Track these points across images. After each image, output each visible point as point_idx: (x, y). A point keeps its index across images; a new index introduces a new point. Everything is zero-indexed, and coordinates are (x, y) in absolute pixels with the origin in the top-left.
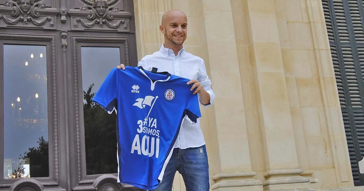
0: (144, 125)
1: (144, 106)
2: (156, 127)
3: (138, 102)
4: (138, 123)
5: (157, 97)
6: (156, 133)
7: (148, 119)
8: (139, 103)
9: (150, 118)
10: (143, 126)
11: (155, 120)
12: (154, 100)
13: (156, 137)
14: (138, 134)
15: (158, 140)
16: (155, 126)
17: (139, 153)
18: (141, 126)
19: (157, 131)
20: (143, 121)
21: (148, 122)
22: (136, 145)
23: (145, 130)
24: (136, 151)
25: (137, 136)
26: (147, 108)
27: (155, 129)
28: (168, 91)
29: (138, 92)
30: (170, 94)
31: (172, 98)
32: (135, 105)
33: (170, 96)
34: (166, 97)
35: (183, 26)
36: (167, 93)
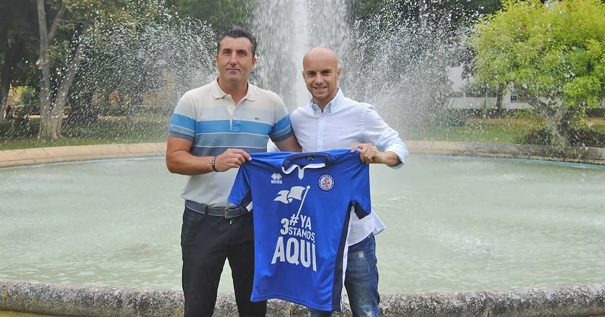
0: (291, 224)
1: (291, 200)
2: (310, 229)
3: (281, 195)
4: (283, 222)
5: (309, 187)
6: (311, 237)
7: (299, 216)
8: (283, 197)
9: (302, 216)
10: (289, 226)
11: (309, 218)
12: (304, 191)
13: (311, 242)
14: (282, 235)
15: (313, 246)
16: (310, 226)
17: (282, 260)
18: (286, 226)
19: (313, 233)
20: (290, 219)
21: (299, 221)
22: (279, 251)
23: (292, 232)
24: (278, 259)
25: (281, 239)
26: (296, 202)
27: (309, 230)
28: (324, 178)
29: (281, 182)
30: (326, 182)
31: (330, 186)
32: (277, 199)
33: (326, 183)
34: (321, 185)
35: (325, 72)
36: (322, 180)
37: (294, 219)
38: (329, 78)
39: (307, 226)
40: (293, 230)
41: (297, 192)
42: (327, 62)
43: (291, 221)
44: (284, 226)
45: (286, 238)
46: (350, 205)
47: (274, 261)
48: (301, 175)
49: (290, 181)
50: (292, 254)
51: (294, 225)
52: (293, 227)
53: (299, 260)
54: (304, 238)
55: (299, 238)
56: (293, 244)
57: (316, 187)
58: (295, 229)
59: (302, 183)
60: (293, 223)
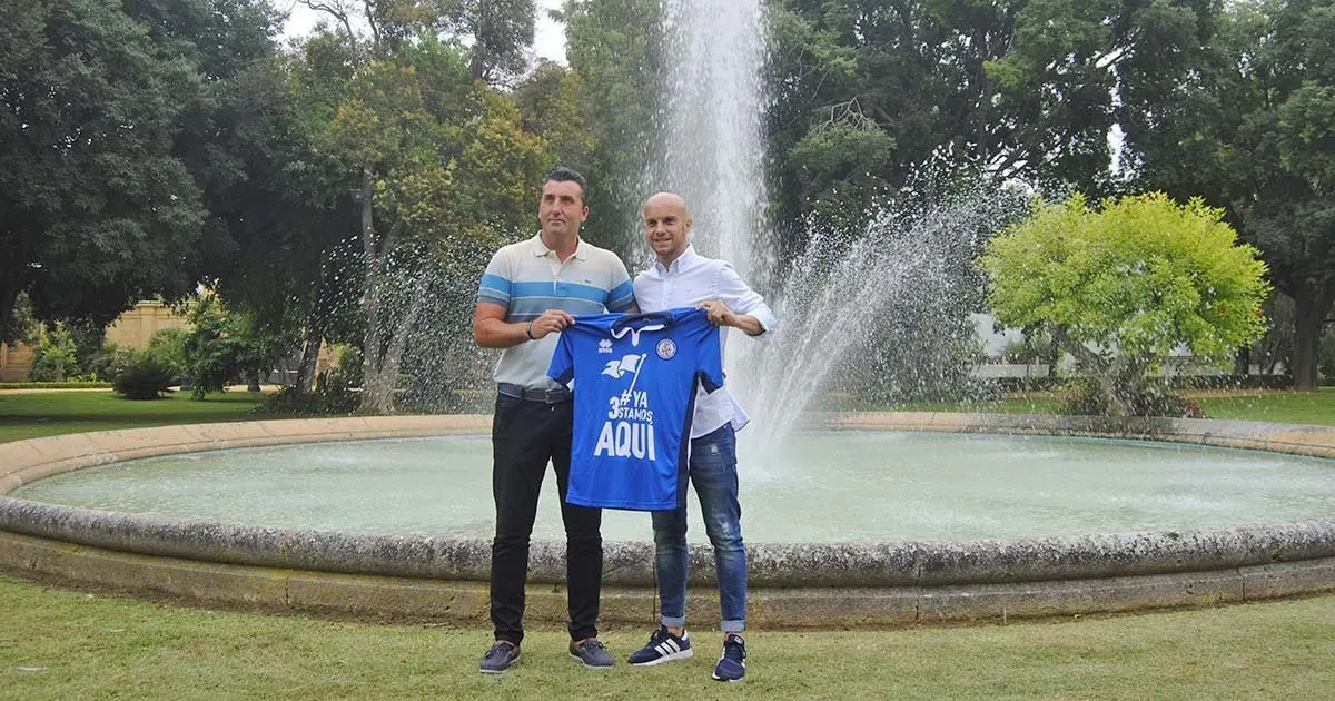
1: (622, 373)
2: (646, 406)
3: (609, 367)
4: (611, 402)
5: (644, 356)
7: (632, 393)
8: (613, 369)
10: (619, 407)
11: (645, 394)
12: (639, 361)
13: (647, 423)
14: (610, 420)
15: (651, 428)
16: (645, 404)
17: (611, 453)
18: (615, 408)
20: (620, 398)
21: (632, 399)
22: (606, 440)
23: (622, 414)
24: (605, 451)
25: (608, 424)
26: (629, 375)
27: (646, 409)
28: (663, 344)
29: (611, 351)
30: (666, 348)
31: (671, 353)
32: (605, 372)
33: (666, 350)
34: (661, 353)
35: (668, 220)
36: (661, 347)
37: (626, 397)
38: (673, 228)
39: (641, 403)
40: (624, 412)
41: (630, 362)
42: (671, 208)
43: (622, 400)
44: (613, 407)
45: (615, 423)
46: (696, 376)
47: (598, 452)
48: (635, 340)
49: (622, 347)
50: (622, 442)
51: (625, 405)
52: (624, 407)
53: (631, 450)
54: (638, 421)
55: (631, 422)
56: (623, 428)
57: (654, 354)
58: (627, 409)
59: (637, 351)
60: (624, 403)
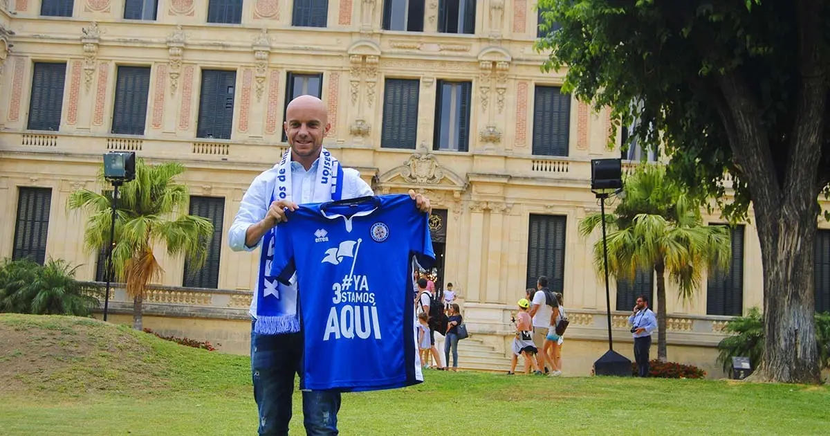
0: (343, 289)
1: (341, 259)
2: (367, 289)
3: (328, 255)
4: (334, 288)
5: (360, 240)
6: (369, 299)
7: (352, 277)
8: (332, 257)
9: (355, 276)
10: (342, 292)
11: (365, 278)
12: (355, 246)
13: (370, 305)
14: (335, 305)
15: (374, 309)
16: (366, 286)
17: (338, 336)
19: (371, 294)
20: (341, 283)
21: (353, 283)
22: (333, 325)
23: (345, 298)
24: (332, 335)
25: (333, 310)
26: (347, 260)
27: (367, 292)
28: (376, 227)
29: (327, 239)
30: (380, 231)
31: (384, 235)
32: (324, 260)
33: (380, 233)
34: (375, 236)
35: (312, 124)
36: (375, 230)
37: (347, 281)
38: (315, 132)
39: (362, 286)
40: (347, 296)
41: (347, 248)
42: (315, 112)
43: (344, 285)
44: (336, 292)
45: (339, 307)
46: (412, 253)
47: (326, 338)
48: (349, 226)
49: (337, 236)
50: (347, 326)
51: (347, 289)
52: (346, 291)
53: (355, 332)
54: (361, 304)
57: (368, 239)
58: (349, 293)
59: (352, 237)
60: (346, 287)
